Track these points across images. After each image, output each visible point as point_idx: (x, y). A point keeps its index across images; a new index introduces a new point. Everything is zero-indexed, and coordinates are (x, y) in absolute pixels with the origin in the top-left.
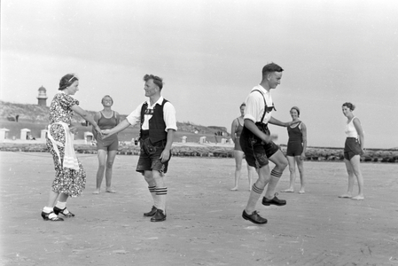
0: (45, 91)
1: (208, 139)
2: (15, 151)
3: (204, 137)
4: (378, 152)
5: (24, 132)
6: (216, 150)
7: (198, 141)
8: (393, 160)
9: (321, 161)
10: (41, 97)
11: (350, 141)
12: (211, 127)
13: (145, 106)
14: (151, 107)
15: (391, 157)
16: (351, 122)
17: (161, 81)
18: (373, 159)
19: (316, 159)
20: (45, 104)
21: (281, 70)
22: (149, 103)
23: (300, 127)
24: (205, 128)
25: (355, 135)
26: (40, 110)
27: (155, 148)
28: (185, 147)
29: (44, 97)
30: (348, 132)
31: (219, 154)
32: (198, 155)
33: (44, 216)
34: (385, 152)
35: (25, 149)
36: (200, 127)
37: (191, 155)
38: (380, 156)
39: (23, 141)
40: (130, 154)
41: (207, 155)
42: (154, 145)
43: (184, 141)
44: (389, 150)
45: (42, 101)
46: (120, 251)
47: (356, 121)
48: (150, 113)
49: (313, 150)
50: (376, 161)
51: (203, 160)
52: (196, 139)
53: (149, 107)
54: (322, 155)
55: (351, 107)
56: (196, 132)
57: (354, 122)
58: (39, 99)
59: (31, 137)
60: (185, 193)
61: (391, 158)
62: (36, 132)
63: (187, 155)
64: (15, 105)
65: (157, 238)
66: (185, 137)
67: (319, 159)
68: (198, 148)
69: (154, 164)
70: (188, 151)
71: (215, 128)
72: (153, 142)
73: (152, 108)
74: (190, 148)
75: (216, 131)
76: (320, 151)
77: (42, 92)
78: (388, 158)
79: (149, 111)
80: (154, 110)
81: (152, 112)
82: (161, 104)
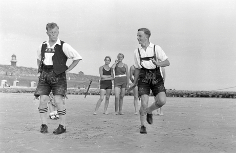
10: (13, 61)
14: (51, 47)
20: (16, 65)
22: (48, 43)
27: (57, 79)
29: (15, 61)
35: (6, 91)
45: (14, 63)
48: (51, 52)
53: (49, 47)
54: (185, 94)
58: (12, 62)
59: (7, 85)
72: (57, 74)
73: (53, 47)
77: (14, 58)
78: (225, 95)
79: (50, 50)
80: (55, 49)
81: (54, 50)
82: (60, 44)
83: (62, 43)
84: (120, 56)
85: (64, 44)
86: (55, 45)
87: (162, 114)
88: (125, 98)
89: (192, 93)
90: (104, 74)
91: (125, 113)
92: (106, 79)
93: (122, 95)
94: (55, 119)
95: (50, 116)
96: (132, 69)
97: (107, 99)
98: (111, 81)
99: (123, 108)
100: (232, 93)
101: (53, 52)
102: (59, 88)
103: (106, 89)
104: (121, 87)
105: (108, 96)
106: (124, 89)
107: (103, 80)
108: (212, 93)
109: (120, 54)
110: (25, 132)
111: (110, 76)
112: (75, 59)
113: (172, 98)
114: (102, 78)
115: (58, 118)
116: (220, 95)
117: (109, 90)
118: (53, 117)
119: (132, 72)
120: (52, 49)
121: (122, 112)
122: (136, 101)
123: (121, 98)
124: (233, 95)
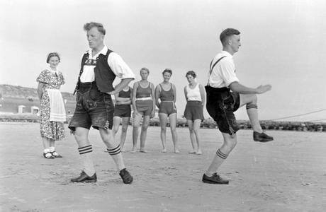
13: (86, 56)
14: (93, 57)
21: (239, 33)
22: (90, 53)
27: (95, 103)
42: (94, 100)
48: (92, 64)
53: (90, 57)
73: (95, 58)
78: (287, 126)
79: (90, 61)
80: (97, 60)
81: (95, 62)
82: (105, 54)
83: (109, 52)
84: (145, 71)
85: (111, 54)
86: (97, 55)
87: (200, 152)
88: (150, 129)
89: (242, 124)
90: (120, 96)
91: (148, 150)
92: (123, 103)
93: (146, 125)
94: (51, 158)
95: (45, 154)
96: (157, 90)
97: (124, 131)
98: (129, 105)
99: (146, 143)
100: (297, 124)
101: (94, 65)
102: (97, 117)
103: (123, 116)
104: (144, 113)
105: (125, 127)
106: (148, 117)
107: (119, 103)
108: (270, 124)
109: (143, 69)
110: (9, 176)
111: (128, 99)
112: (124, 77)
113: (214, 130)
114: (117, 101)
115: (55, 156)
116: (281, 126)
117: (126, 118)
118: (49, 155)
119: (157, 94)
120: (93, 60)
121: (145, 149)
122: (163, 135)
123: (144, 129)
124: (298, 126)
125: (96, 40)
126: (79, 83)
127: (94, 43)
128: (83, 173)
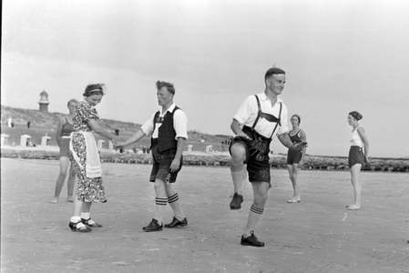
0: (47, 96)
1: (215, 148)
2: (15, 157)
3: (211, 146)
4: (388, 162)
5: (24, 138)
6: (222, 159)
7: (204, 150)
8: (404, 169)
9: (331, 170)
10: (43, 102)
11: (354, 150)
12: (218, 136)
14: (162, 115)
15: (403, 167)
16: (356, 131)
17: (172, 86)
18: (383, 169)
19: (324, 168)
20: (47, 110)
22: (161, 111)
23: (299, 135)
24: (212, 137)
25: (359, 143)
26: (40, 116)
27: (162, 157)
28: (190, 156)
29: (45, 102)
30: (352, 141)
31: (225, 163)
32: (204, 164)
33: (72, 226)
34: (396, 161)
35: (25, 156)
36: (207, 135)
37: (197, 164)
38: (390, 165)
39: (22, 147)
40: (134, 162)
41: (213, 165)
42: (162, 154)
43: (190, 150)
44: (400, 159)
45: (43, 106)
46: (120, 263)
47: (360, 130)
48: (160, 122)
49: (322, 159)
50: (386, 170)
51: (209, 170)
52: (202, 148)
53: (160, 115)
54: (331, 165)
55: (356, 116)
56: (203, 141)
57: (358, 131)
58: (41, 104)
59: (31, 143)
60: (189, 203)
61: (401, 167)
62: (36, 140)
63: (192, 164)
64: (15, 110)
65: (157, 249)
66: (190, 146)
67: (328, 168)
68: (203, 157)
69: (159, 173)
70: (193, 159)
71: (222, 136)
72: (161, 150)
74: (196, 157)
75: (223, 140)
76: (329, 160)
77: (44, 97)
78: (398, 166)
80: (165, 117)
82: (171, 111)
86: (165, 113)
89: (342, 164)
113: (307, 171)
125: (164, 99)
126: (152, 139)
127: (163, 101)
128: (155, 221)
